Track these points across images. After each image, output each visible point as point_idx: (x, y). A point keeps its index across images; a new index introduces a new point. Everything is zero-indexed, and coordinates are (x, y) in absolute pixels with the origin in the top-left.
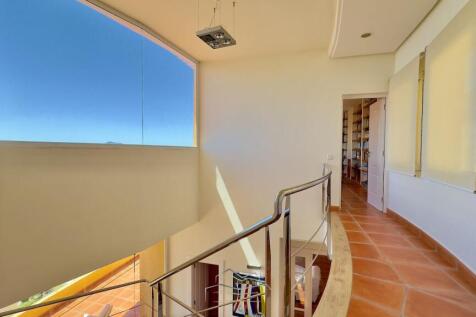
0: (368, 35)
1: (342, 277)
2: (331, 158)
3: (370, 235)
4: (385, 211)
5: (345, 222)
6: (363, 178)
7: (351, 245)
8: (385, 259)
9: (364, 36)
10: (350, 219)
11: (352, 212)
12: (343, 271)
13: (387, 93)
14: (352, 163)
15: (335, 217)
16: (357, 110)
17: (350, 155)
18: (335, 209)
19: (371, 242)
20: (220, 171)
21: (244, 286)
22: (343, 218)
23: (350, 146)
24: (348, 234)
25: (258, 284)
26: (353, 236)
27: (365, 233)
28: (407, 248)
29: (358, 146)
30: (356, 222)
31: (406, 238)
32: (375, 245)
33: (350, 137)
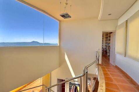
0: (110, 14)
1: (102, 88)
2: (99, 50)
3: (110, 74)
4: (115, 66)
5: (103, 69)
6: (108, 54)
7: (105, 77)
8: (115, 82)
9: (109, 15)
10: (104, 68)
11: (105, 66)
12: (103, 86)
13: (116, 31)
14: (105, 50)
15: (100, 67)
16: (106, 34)
17: (104, 47)
18: (100, 65)
19: (111, 76)
20: (66, 54)
21: (72, 86)
22: (102, 68)
23: (104, 44)
24: (104, 73)
25: (77, 86)
26: (105, 74)
27: (109, 73)
28: (122, 78)
29: (106, 45)
30: (106, 69)
31: (121, 75)
32: (112, 77)
33: (104, 42)
